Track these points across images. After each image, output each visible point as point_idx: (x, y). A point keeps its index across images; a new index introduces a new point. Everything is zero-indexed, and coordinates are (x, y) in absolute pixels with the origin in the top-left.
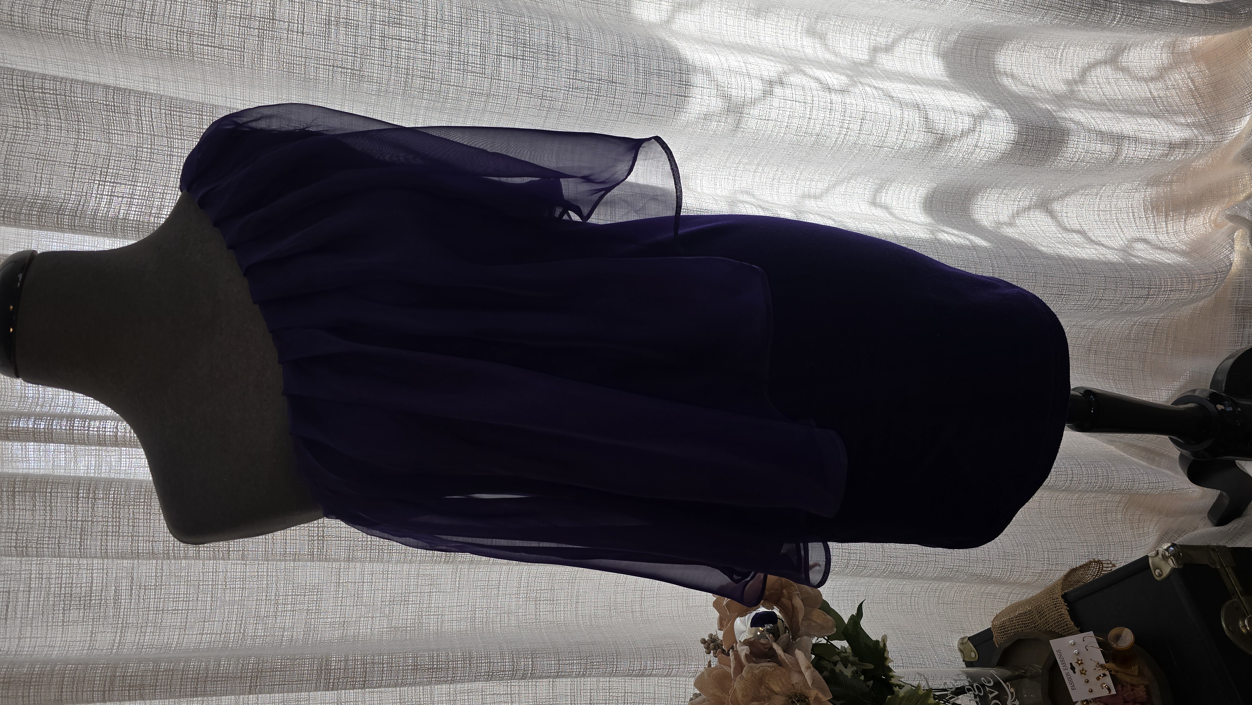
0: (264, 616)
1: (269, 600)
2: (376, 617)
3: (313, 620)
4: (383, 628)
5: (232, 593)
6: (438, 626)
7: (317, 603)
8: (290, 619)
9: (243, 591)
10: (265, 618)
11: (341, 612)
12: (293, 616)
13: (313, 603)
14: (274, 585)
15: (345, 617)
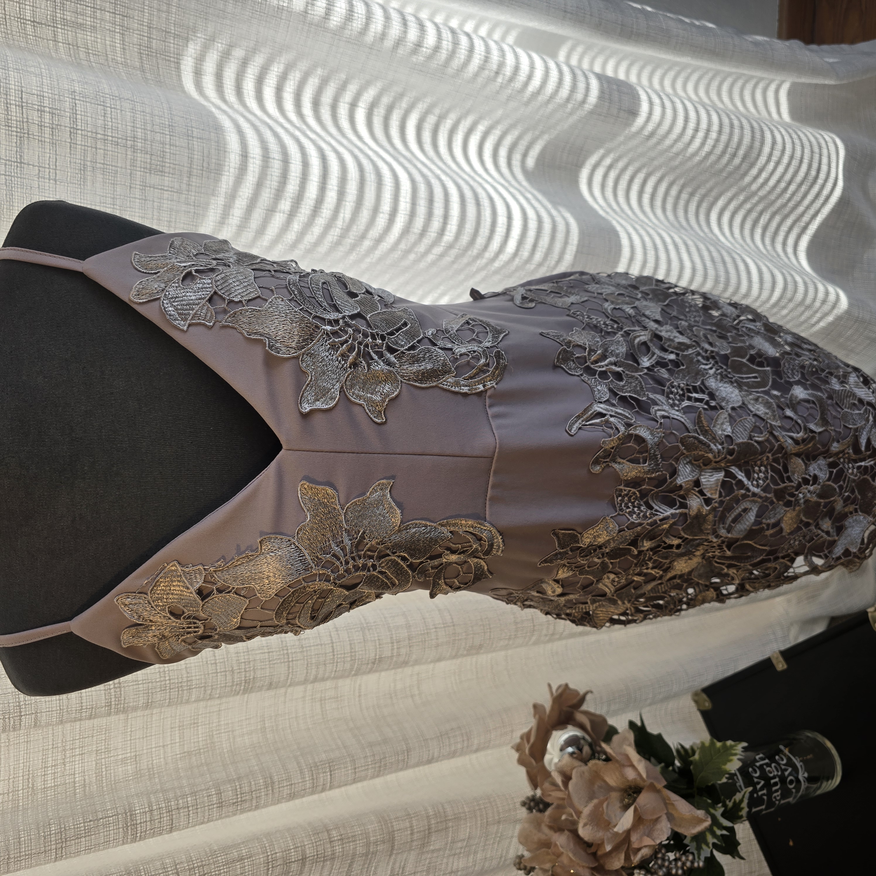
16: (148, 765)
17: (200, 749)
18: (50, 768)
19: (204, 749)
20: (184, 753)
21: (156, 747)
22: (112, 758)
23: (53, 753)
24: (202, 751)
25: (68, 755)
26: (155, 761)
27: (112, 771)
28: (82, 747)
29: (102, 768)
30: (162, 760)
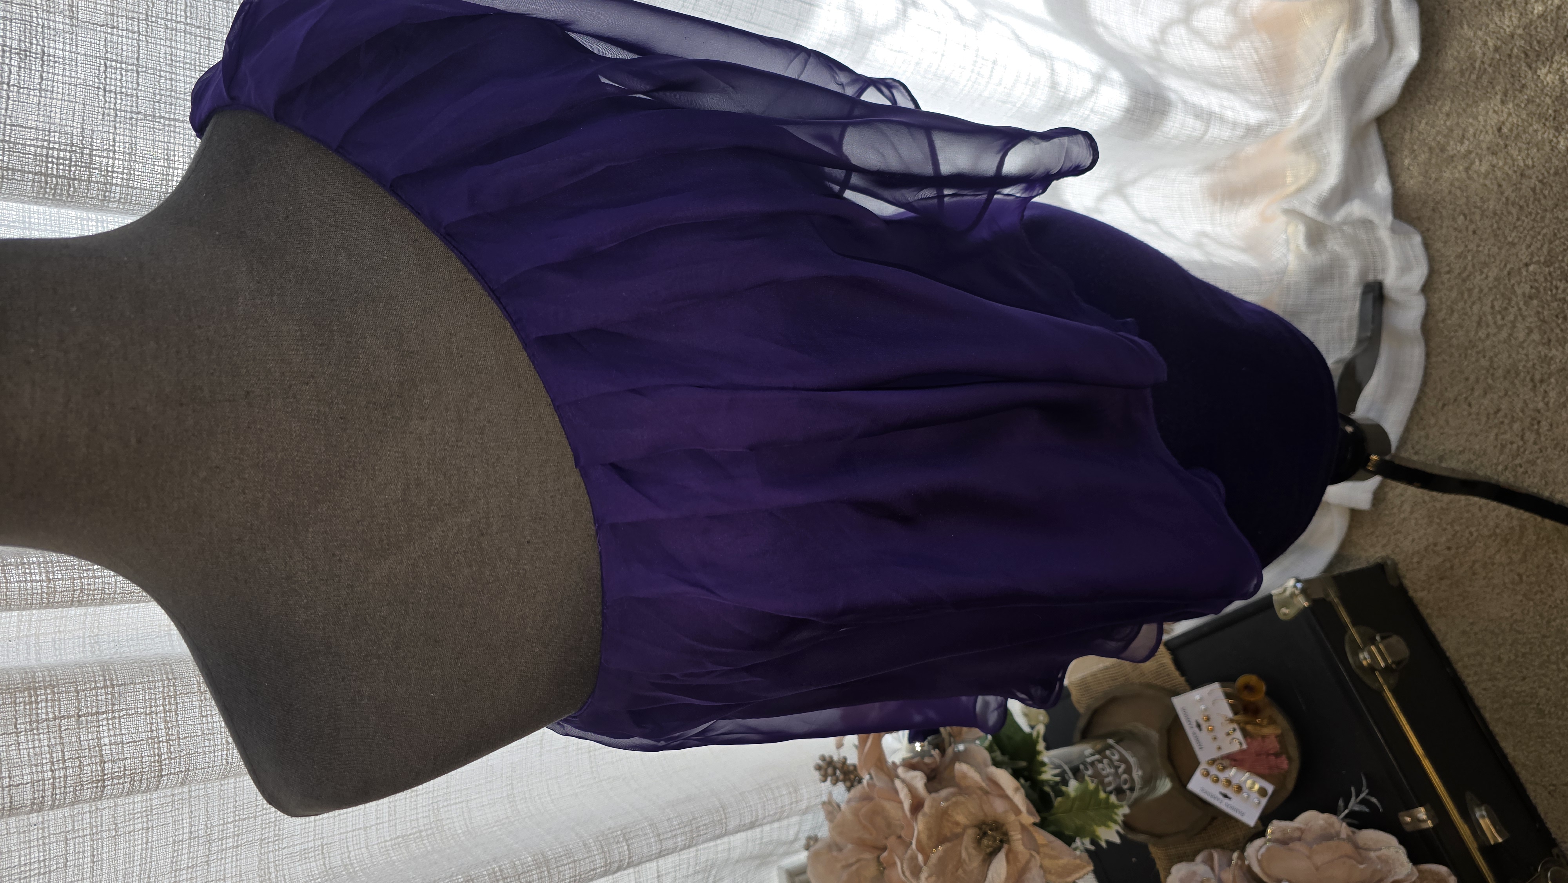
0: (188, 867)
1: (195, 838)
2: (371, 826)
3: (271, 855)
4: (385, 841)
5: (129, 841)
6: (465, 819)
7: (275, 826)
8: (232, 862)
9: (147, 833)
10: (190, 870)
11: (314, 830)
12: (237, 855)
13: (270, 827)
14: (203, 811)
15: (322, 838)
16: (342, 860)
17: (421, 831)
18: (184, 872)
19: (426, 830)
20: (398, 837)
21: (353, 831)
22: (285, 851)
23: (190, 846)
24: (424, 834)
25: (215, 849)
26: (353, 854)
27: (286, 872)
28: (238, 835)
29: (269, 868)
30: (364, 850)
